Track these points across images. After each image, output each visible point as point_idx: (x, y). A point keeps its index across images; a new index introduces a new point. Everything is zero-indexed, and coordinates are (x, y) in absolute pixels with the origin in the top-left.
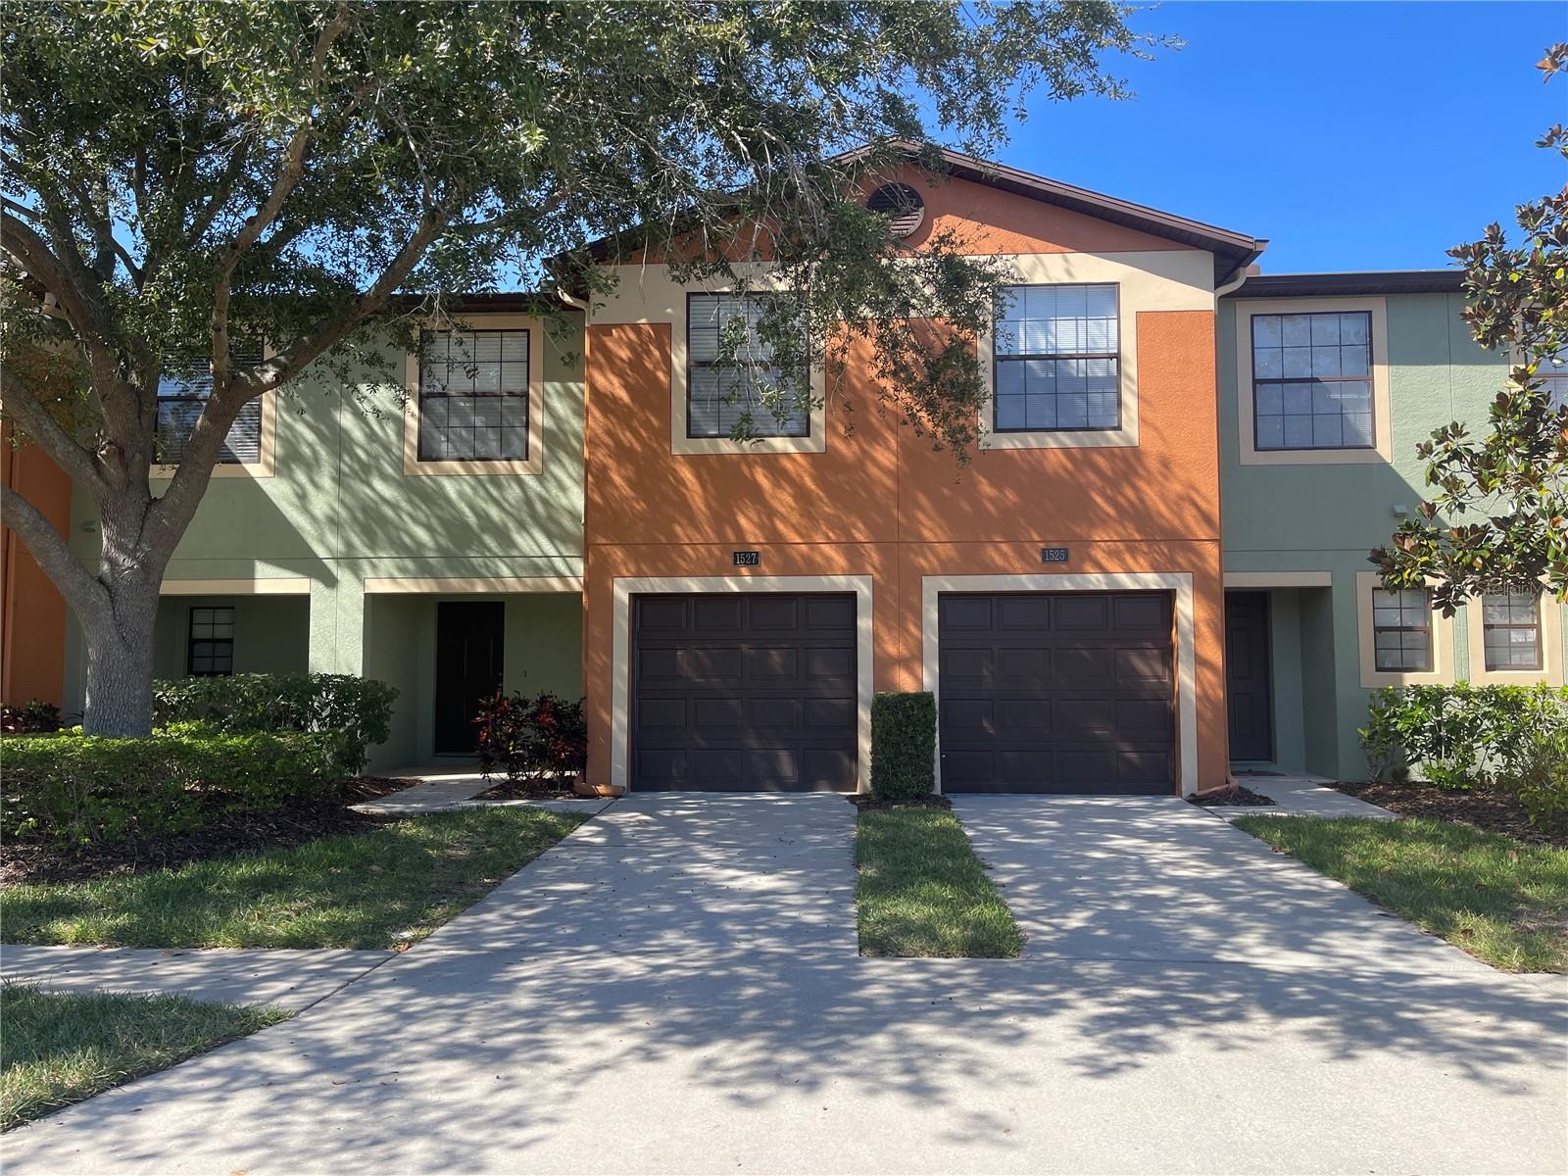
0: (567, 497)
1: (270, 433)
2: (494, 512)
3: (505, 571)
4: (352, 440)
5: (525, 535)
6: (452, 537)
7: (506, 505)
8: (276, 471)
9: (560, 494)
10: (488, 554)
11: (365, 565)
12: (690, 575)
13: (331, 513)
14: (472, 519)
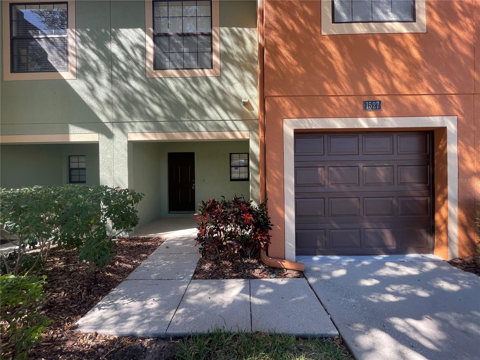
0: (234, 88)
1: (73, 55)
2: (195, 97)
3: (202, 129)
4: (118, 59)
5: (212, 109)
6: (172, 110)
7: (201, 93)
8: (77, 76)
9: (230, 87)
10: (193, 119)
11: (127, 126)
12: (335, 116)
13: (108, 98)
14: (184, 101)
